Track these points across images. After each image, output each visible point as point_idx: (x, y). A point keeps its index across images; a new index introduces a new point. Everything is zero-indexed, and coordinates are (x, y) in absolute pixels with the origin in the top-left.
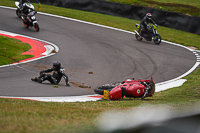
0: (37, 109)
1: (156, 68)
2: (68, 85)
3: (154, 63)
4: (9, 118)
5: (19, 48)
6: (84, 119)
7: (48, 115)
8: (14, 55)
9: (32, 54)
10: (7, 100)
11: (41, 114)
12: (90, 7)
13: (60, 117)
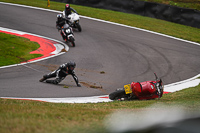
0: (46, 111)
1: (170, 68)
2: (78, 86)
3: (168, 62)
4: (16, 120)
5: (27, 47)
6: (95, 121)
7: (58, 116)
8: (23, 54)
9: (41, 53)
10: (14, 101)
11: (50, 116)
12: (101, 4)
13: (70, 119)
